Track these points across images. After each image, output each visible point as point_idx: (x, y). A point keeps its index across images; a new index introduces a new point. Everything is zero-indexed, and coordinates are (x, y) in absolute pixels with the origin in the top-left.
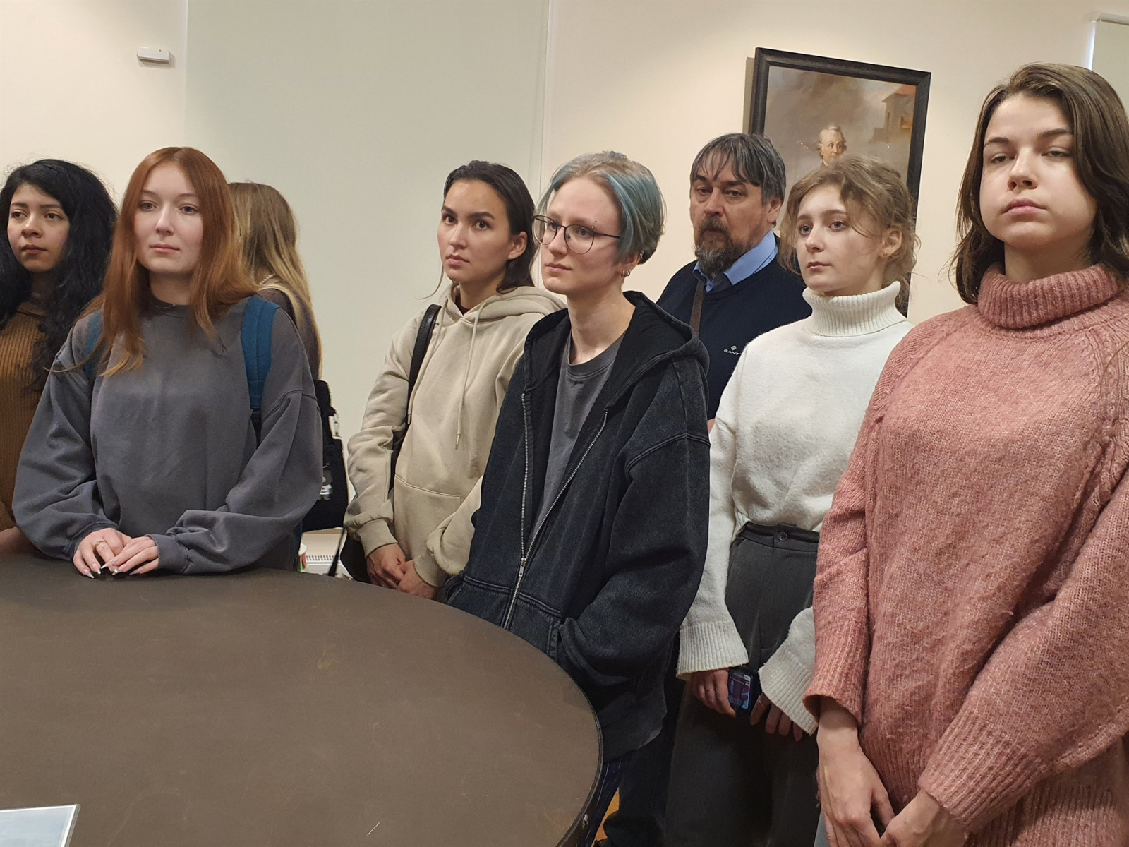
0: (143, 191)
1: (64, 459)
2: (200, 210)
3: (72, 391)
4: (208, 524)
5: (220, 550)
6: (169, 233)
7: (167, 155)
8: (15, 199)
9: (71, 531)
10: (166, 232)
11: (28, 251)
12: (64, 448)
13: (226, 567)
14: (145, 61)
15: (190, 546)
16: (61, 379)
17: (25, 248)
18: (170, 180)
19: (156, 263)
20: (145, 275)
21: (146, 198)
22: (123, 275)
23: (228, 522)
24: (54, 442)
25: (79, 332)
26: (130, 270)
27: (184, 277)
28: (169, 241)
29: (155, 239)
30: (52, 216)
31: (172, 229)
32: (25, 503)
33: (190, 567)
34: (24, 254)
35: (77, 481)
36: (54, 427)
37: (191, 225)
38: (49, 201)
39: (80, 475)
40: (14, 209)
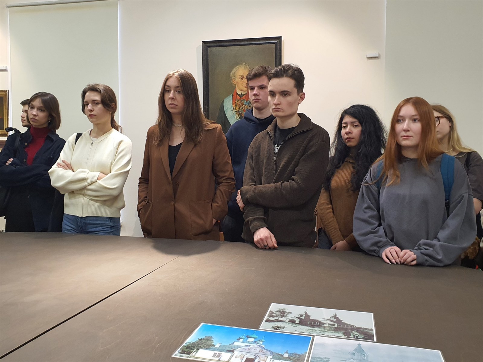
0: (398, 116)
1: (371, 217)
2: (420, 120)
3: (371, 192)
4: (432, 246)
5: (439, 258)
6: (408, 131)
7: (407, 101)
8: (344, 121)
9: (379, 245)
10: (407, 131)
11: (348, 140)
12: (370, 213)
13: (442, 265)
14: (369, 58)
15: (426, 255)
16: (367, 187)
17: (347, 138)
18: (409, 110)
19: (404, 143)
20: (399, 147)
21: (399, 118)
22: (391, 148)
23: (441, 246)
24: (366, 210)
25: (374, 169)
26: (393, 146)
27: (415, 147)
28: (408, 134)
29: (403, 134)
30: (356, 126)
31: (409, 129)
32: (358, 233)
33: (428, 263)
34: (346, 141)
35: (376, 225)
36: (365, 205)
37: (417, 127)
38: (354, 120)
39: (377, 223)
40: (343, 125)
